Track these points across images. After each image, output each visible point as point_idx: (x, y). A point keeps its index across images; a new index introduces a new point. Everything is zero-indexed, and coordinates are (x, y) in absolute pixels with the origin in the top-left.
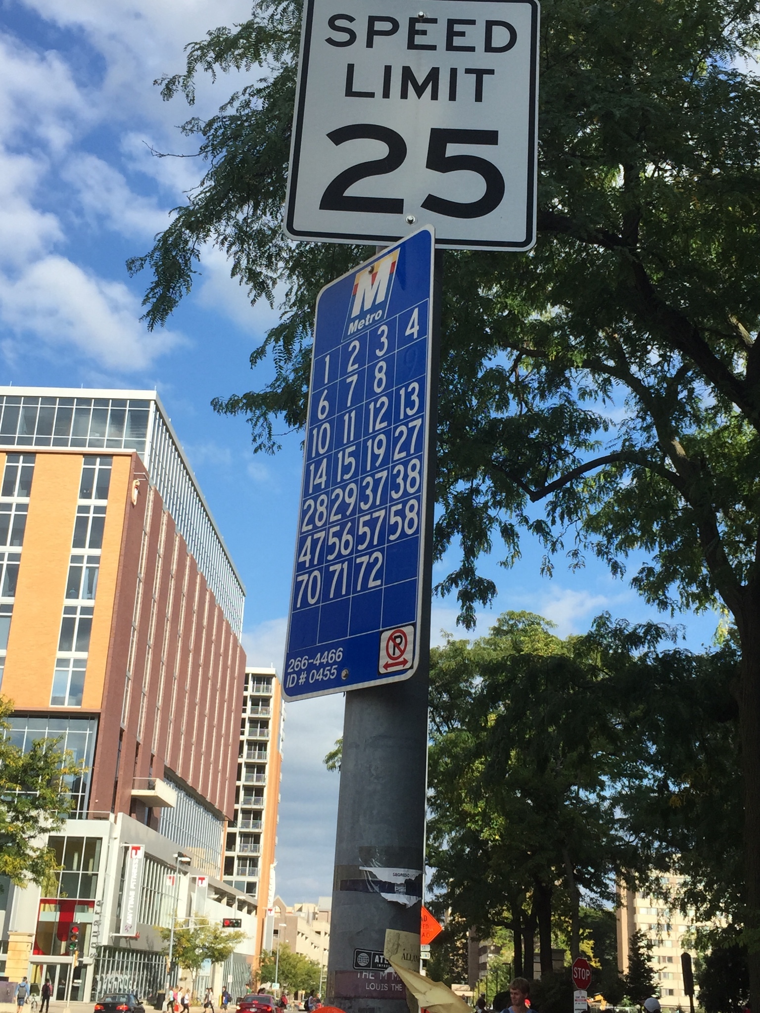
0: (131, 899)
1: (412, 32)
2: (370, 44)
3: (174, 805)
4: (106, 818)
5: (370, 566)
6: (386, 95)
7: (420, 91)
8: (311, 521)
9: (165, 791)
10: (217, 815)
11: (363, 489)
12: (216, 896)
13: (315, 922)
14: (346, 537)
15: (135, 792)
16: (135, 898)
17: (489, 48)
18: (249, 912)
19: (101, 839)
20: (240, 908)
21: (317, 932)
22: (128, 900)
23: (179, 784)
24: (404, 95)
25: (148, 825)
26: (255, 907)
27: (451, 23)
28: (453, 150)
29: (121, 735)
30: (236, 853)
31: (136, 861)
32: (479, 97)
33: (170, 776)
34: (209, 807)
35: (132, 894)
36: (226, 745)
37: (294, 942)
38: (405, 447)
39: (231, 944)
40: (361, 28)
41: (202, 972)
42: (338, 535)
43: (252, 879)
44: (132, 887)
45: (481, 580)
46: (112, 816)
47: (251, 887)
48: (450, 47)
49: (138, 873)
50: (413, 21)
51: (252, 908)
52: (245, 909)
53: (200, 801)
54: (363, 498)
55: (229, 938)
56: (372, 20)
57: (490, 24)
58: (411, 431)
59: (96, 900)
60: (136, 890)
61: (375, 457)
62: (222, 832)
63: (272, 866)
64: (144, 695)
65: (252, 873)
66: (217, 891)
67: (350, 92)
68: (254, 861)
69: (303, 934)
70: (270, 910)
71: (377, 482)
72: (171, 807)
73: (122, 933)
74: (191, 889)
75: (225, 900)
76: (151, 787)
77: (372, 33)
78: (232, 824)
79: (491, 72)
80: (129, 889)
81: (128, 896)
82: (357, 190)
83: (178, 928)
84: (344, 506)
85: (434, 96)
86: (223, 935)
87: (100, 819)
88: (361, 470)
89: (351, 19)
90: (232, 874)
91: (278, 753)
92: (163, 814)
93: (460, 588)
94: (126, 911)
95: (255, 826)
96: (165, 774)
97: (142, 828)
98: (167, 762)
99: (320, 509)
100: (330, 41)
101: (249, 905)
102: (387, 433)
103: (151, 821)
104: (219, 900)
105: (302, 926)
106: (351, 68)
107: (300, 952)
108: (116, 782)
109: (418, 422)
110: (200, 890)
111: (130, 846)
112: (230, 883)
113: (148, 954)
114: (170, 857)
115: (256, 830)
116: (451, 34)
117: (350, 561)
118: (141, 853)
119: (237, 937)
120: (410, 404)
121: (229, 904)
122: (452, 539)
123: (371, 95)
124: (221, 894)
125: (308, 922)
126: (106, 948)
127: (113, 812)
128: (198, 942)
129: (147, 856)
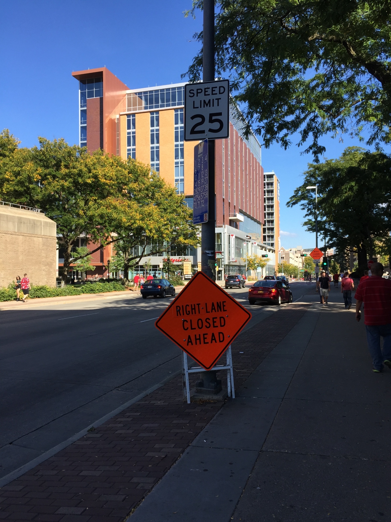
0: (233, 251)
1: (205, 92)
2: (197, 96)
3: (243, 221)
4: (222, 227)
5: (202, 202)
6: (201, 107)
7: (207, 105)
8: (195, 193)
9: (240, 217)
10: (259, 223)
11: (201, 188)
12: (261, 248)
13: (296, 254)
14: (199, 197)
15: (230, 218)
16: (234, 250)
17: (220, 93)
18: (272, 252)
19: (221, 233)
20: (269, 251)
21: (297, 257)
22: (232, 251)
23: (245, 214)
24: (204, 107)
25: (236, 228)
26: (274, 251)
27: (212, 88)
28: (214, 118)
29: (223, 200)
30: (266, 234)
31: (233, 239)
32: (218, 105)
33: (241, 212)
34: (255, 221)
35: (233, 249)
36: (259, 200)
37: (289, 261)
38: (206, 182)
39: (266, 262)
40: (195, 92)
41: (258, 271)
42: (198, 196)
43: (272, 242)
44: (233, 247)
45: (320, 146)
46: (224, 226)
47: (272, 245)
48: (212, 94)
49: (234, 243)
50: (205, 89)
51: (273, 251)
52: (271, 251)
53: (252, 219)
54: (201, 190)
55: (265, 261)
56: (197, 90)
57: (220, 87)
58: (206, 178)
59: (222, 251)
60: (234, 248)
61: (202, 182)
62: (261, 228)
63: (279, 237)
64: (229, 187)
65: (272, 240)
66: (261, 246)
67: (194, 108)
68: (272, 237)
69: (292, 258)
70: (279, 251)
71: (203, 187)
72: (242, 221)
73: (231, 261)
74: (252, 247)
75: (264, 249)
76: (236, 216)
77: (197, 93)
78: (264, 225)
79: (220, 99)
80: (232, 248)
81: (232, 250)
82: (197, 129)
83: (249, 258)
84: (199, 191)
85: (210, 106)
86: (263, 260)
87: (220, 227)
88: (201, 185)
89: (193, 90)
90: (266, 241)
91: (278, 201)
92: (240, 224)
93: (313, 150)
94: (232, 254)
95: (272, 225)
96: (239, 211)
97: (234, 229)
98: (240, 208)
99: (196, 191)
100: (190, 96)
101: (272, 250)
102: (204, 178)
103: (236, 227)
104: (262, 249)
105: (291, 255)
106: (194, 102)
107: (291, 263)
108: (224, 215)
109: (207, 177)
110: (255, 246)
111: (230, 235)
112: (265, 244)
113: (240, 266)
114: (244, 237)
115: (272, 227)
116: (213, 91)
117: (200, 201)
118: (234, 237)
119: (268, 260)
120: (206, 174)
121: (265, 250)
122: (309, 134)
123: (198, 108)
124: (262, 247)
125: (293, 254)
126: (227, 265)
127: (224, 224)
128: (255, 262)
129: (236, 237)
